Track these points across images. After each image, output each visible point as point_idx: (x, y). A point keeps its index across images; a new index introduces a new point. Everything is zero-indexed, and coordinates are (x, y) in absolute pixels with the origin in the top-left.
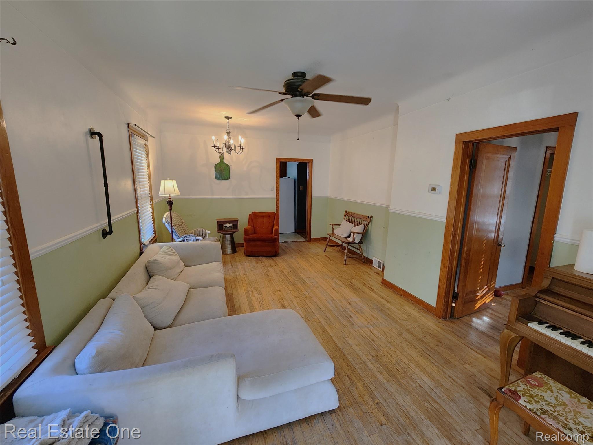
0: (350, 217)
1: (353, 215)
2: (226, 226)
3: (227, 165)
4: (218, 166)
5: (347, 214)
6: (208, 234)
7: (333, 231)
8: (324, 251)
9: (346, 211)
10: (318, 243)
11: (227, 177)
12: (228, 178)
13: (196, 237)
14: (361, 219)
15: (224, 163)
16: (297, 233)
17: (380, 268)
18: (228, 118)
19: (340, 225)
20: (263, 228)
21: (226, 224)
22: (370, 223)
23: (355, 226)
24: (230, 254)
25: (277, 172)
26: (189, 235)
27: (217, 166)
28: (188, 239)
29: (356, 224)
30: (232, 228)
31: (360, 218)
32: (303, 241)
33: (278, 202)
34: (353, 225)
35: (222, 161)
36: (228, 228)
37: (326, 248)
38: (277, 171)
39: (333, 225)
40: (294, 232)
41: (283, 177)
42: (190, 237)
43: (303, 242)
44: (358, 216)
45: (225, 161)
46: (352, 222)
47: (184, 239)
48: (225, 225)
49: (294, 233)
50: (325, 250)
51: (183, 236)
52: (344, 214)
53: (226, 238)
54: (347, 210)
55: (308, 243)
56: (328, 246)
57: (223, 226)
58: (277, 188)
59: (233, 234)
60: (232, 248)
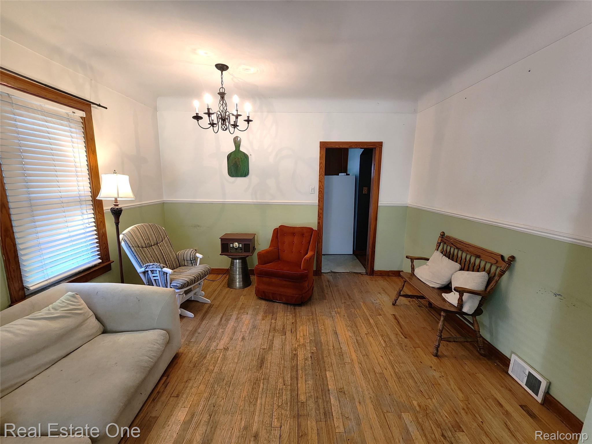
0: (451, 247)
1: (458, 246)
2: (233, 247)
3: (244, 154)
4: (232, 156)
5: (445, 241)
6: (199, 259)
7: (413, 269)
8: (394, 304)
9: (443, 235)
10: (385, 279)
11: (245, 172)
12: (245, 174)
13: (162, 269)
14: (479, 257)
15: (240, 151)
16: (355, 255)
17: (537, 395)
18: (222, 68)
19: (428, 260)
20: (292, 252)
21: (233, 244)
22: (507, 273)
23: (461, 269)
24: (240, 288)
25: (321, 165)
26: (153, 265)
27: (230, 156)
28: (153, 270)
29: (466, 267)
30: (241, 249)
31: (479, 254)
32: (360, 273)
33: (321, 211)
34: (457, 266)
35: (238, 149)
36: (236, 249)
37: (397, 300)
38: (320, 163)
39: (412, 259)
40: (352, 254)
41: (339, 174)
42: (153, 268)
43: (360, 275)
44: (472, 249)
45: (242, 149)
46: (455, 260)
47: (146, 270)
48: (231, 245)
49: (351, 256)
50: (396, 302)
51: (145, 265)
52: (436, 238)
53: (235, 264)
54: (443, 232)
55: (367, 278)
56: (400, 295)
57: (229, 246)
58: (320, 189)
59: (247, 258)
60: (243, 280)
